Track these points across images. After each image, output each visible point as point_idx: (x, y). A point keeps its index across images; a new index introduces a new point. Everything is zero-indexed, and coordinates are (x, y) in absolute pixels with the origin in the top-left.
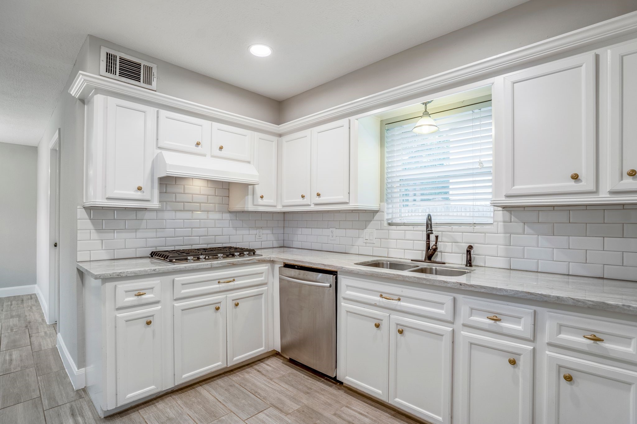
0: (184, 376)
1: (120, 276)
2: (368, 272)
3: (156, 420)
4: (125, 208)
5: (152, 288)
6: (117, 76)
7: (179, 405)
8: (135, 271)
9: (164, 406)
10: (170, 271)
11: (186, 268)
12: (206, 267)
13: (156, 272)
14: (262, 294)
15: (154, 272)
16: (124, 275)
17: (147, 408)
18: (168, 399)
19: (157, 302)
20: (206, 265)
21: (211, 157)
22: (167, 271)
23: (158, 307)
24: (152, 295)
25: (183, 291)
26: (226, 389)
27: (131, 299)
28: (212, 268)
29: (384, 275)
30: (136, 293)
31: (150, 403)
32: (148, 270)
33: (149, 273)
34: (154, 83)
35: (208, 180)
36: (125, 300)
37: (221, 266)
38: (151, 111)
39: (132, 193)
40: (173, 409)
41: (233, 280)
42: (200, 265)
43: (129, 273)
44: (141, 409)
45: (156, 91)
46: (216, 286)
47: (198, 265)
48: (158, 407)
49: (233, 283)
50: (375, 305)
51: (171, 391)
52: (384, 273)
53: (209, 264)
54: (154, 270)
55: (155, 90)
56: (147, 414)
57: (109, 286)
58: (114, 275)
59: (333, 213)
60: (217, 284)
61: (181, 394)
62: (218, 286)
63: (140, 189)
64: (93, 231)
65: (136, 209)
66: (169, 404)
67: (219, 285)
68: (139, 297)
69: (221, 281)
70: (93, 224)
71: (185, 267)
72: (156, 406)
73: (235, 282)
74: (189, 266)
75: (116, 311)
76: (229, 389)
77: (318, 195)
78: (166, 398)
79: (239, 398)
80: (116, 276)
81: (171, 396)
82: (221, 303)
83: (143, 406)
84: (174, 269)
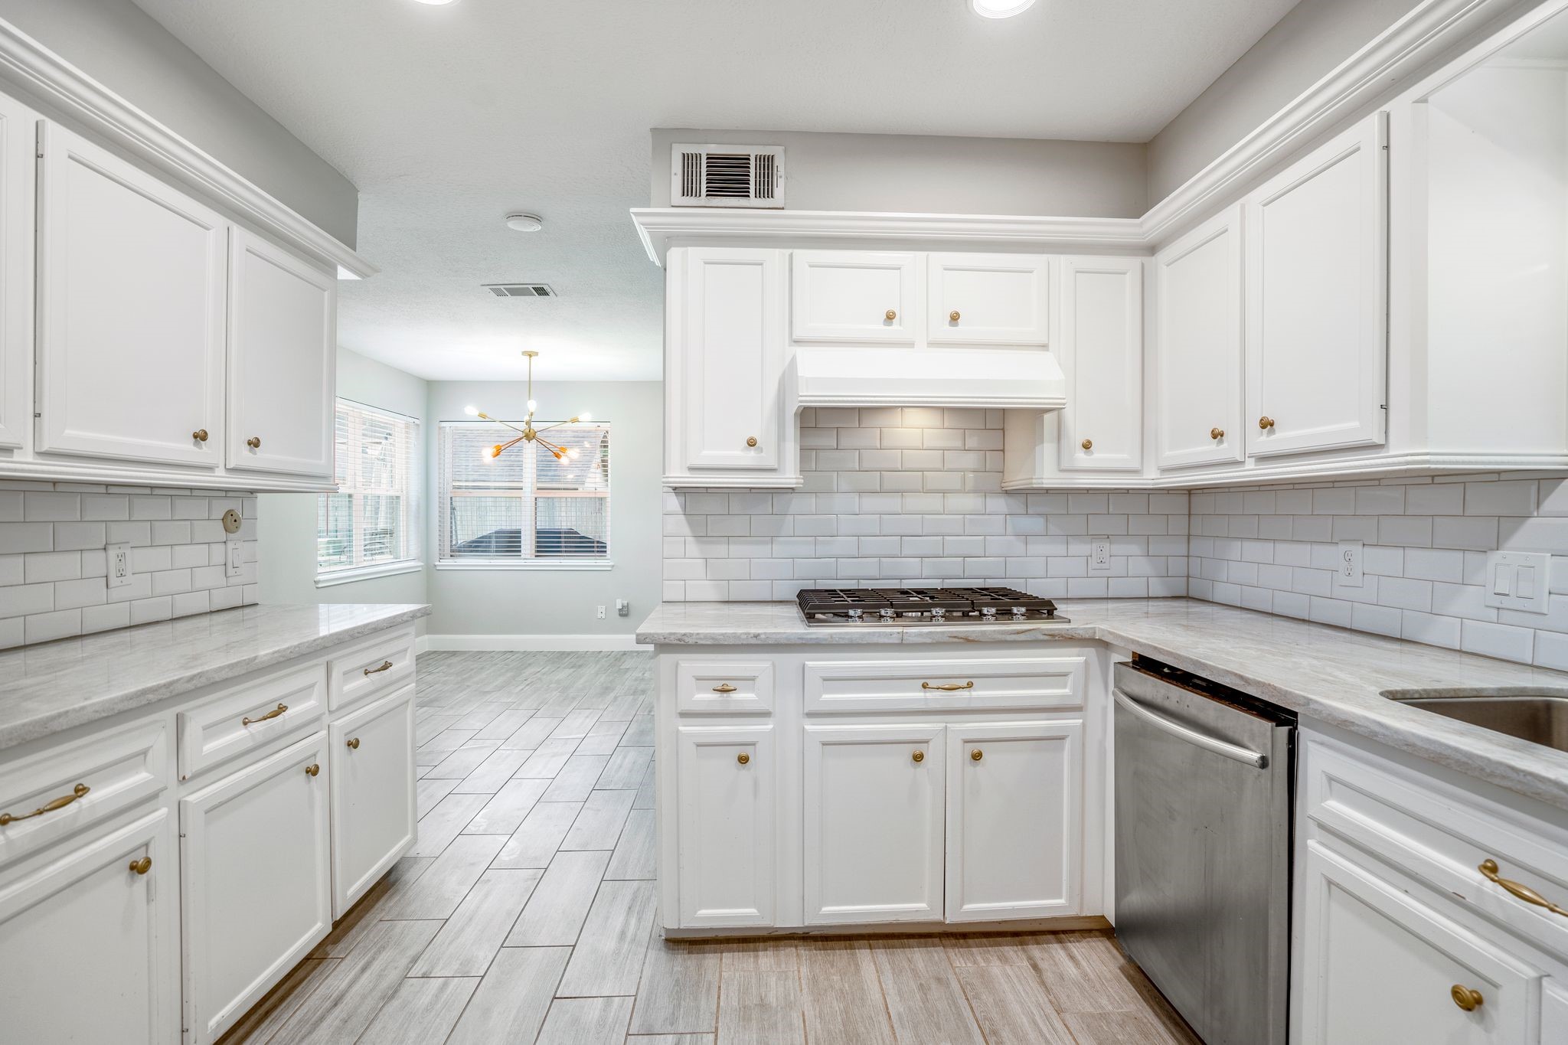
0: (826, 909)
1: (682, 643)
2: (1420, 744)
3: (738, 995)
4: (751, 488)
5: (753, 679)
6: (703, 200)
7: (800, 978)
8: (714, 634)
9: (771, 966)
10: (793, 642)
11: (831, 638)
12: (886, 641)
13: (759, 642)
14: (1062, 738)
15: (754, 641)
16: (691, 641)
17: (741, 954)
18: (788, 950)
19: (766, 714)
20: (886, 634)
21: (928, 347)
22: (786, 642)
23: (765, 727)
24: (751, 696)
25: (826, 697)
26: (921, 984)
27: (706, 698)
28: (902, 646)
29: (1504, 777)
30: (719, 685)
31: (751, 945)
32: (741, 634)
33: (745, 642)
34: (779, 191)
35: (943, 409)
36: (696, 696)
37: (929, 641)
38: (775, 256)
39: (738, 453)
40: (782, 982)
41: (968, 684)
42: (869, 633)
43: (702, 636)
44: (729, 951)
45: (783, 209)
46: (914, 696)
47: (864, 634)
48: (759, 962)
49: (968, 693)
50: (1457, 899)
51: (804, 933)
52: (1501, 764)
53: (894, 633)
54: (756, 636)
55: (781, 206)
56: (732, 969)
57: (666, 659)
58: (672, 637)
59: (1353, 490)
60: (920, 691)
61: (818, 952)
62: (920, 695)
63: (752, 443)
64: (690, 539)
65: (772, 491)
66: (783, 966)
67: (925, 692)
68: (725, 695)
69: (932, 683)
70: (690, 524)
71: (831, 635)
72: (757, 957)
73: (975, 690)
74: (841, 633)
75: (680, 719)
76: (930, 989)
77: (1266, 424)
78: (786, 946)
79: (939, 1029)
80: (676, 642)
81: (796, 947)
82: (931, 743)
83: (735, 945)
84: (802, 639)
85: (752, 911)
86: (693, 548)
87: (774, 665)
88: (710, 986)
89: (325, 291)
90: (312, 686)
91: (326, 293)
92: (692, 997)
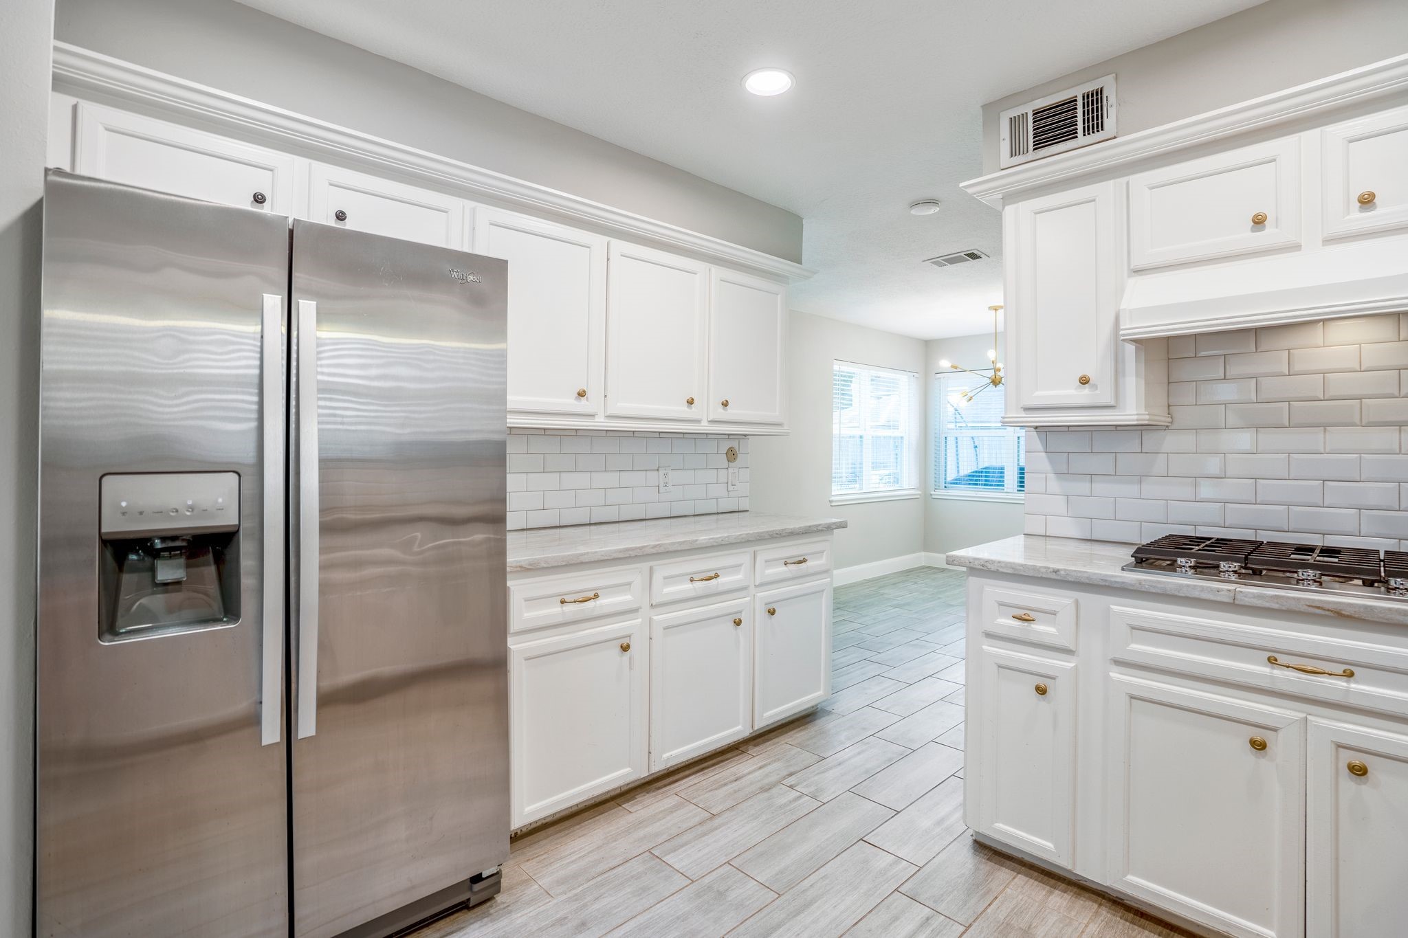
0: (1132, 879)
1: (985, 568)
3: (1010, 912)
5: (1054, 613)
6: (1031, 155)
7: (1083, 932)
8: (1014, 564)
9: (1060, 907)
10: (1095, 582)
11: (1140, 584)
12: (1212, 597)
13: (1059, 578)
15: (1054, 576)
16: (993, 568)
17: (1036, 883)
18: (1089, 903)
19: (1068, 652)
20: (1211, 590)
22: (1087, 581)
23: (1066, 664)
24: (1052, 630)
25: (1134, 646)
27: (1006, 623)
28: (1234, 606)
30: (1020, 613)
31: (1053, 882)
32: (1041, 567)
33: (1044, 576)
34: (1109, 122)
36: (998, 620)
37: (1276, 606)
40: (1061, 925)
41: (1344, 672)
42: (1188, 586)
43: (1003, 565)
44: (1026, 875)
46: (1258, 670)
47: (1181, 586)
48: (1051, 897)
49: (1345, 684)
51: (1116, 897)
53: (1222, 590)
54: (1056, 571)
55: (1113, 136)
56: (1019, 890)
57: (974, 581)
58: (976, 562)
60: (1265, 666)
61: (1122, 921)
62: (1266, 670)
63: (1084, 381)
64: (1051, 476)
66: (1073, 913)
67: (1273, 669)
68: (1026, 624)
69: (1282, 659)
70: (1051, 462)
71: (1140, 582)
72: (1051, 893)
73: (1357, 682)
74: (1150, 581)
75: (985, 639)
78: (1089, 899)
80: (980, 567)
81: (1100, 905)
82: (1281, 734)
83: (1036, 874)
84: (1106, 581)
85: (1049, 845)
86: (1054, 484)
87: (1077, 602)
88: (988, 892)
89: (777, 295)
90: (740, 565)
91: (779, 296)
92: (966, 892)
